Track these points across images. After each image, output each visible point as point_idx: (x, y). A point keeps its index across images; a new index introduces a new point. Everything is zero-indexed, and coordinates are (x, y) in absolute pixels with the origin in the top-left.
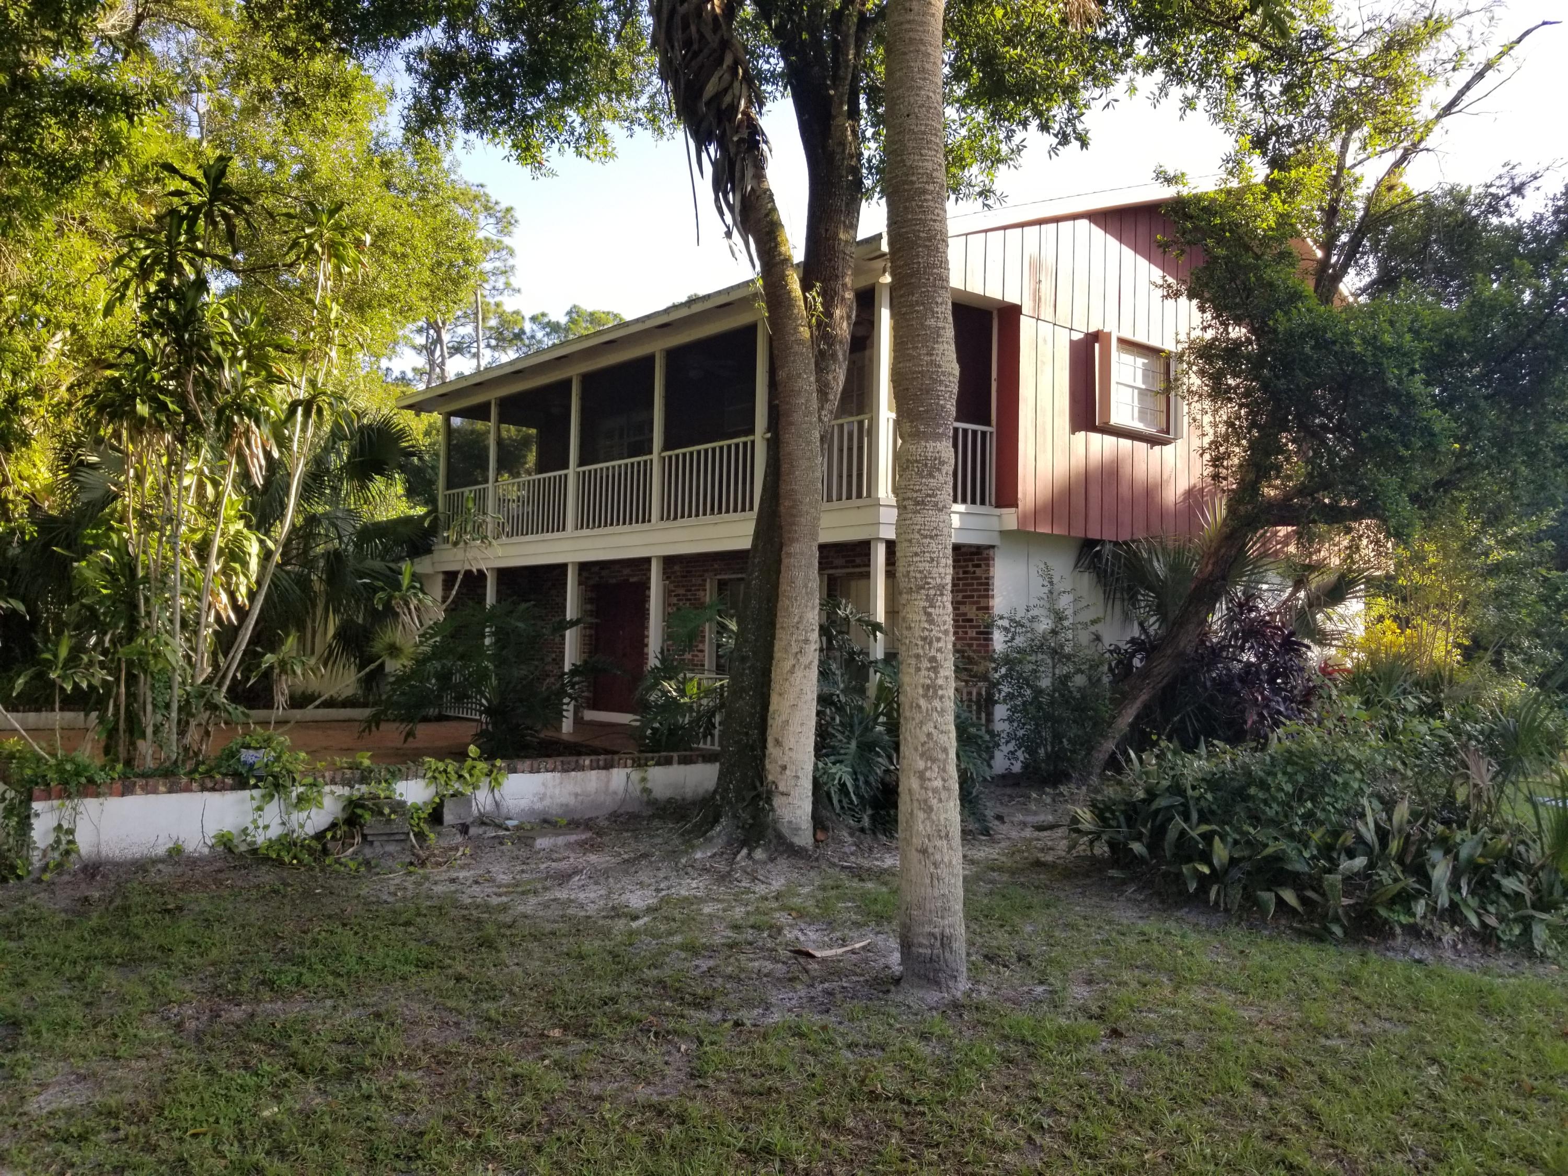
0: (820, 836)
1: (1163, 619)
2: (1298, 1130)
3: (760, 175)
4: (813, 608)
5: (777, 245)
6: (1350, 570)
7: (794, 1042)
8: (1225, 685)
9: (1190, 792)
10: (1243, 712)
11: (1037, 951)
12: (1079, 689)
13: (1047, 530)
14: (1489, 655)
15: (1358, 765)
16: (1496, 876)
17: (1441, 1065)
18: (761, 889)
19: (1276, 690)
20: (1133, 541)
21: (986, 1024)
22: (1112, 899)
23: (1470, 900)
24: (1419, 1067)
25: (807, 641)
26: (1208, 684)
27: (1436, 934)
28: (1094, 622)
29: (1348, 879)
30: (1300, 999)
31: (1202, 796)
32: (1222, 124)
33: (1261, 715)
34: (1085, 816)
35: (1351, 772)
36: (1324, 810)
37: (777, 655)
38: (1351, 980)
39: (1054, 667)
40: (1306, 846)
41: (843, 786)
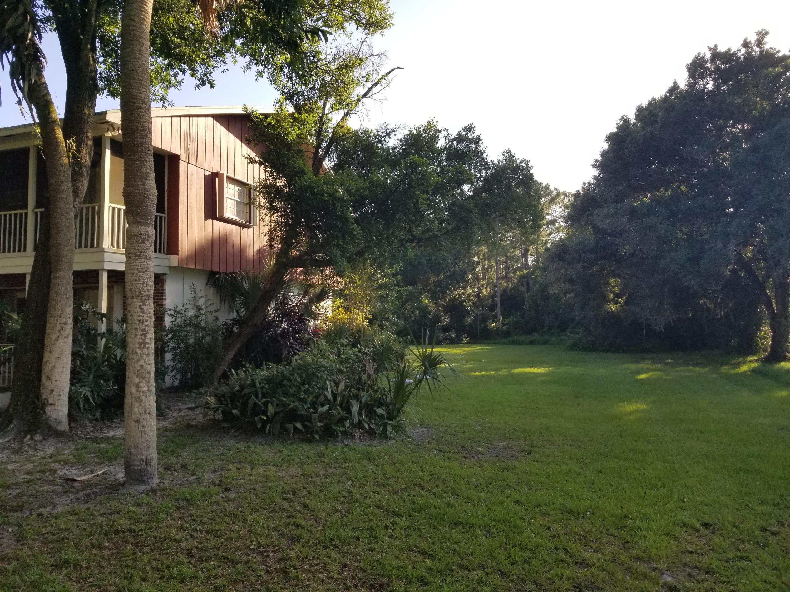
0: (73, 424)
1: (247, 309)
2: (300, 512)
3: (40, 74)
4: (70, 306)
5: (49, 113)
6: (326, 287)
7: (73, 517)
8: (274, 339)
9: (258, 385)
10: (282, 349)
11: (190, 462)
12: (208, 343)
13: (193, 267)
14: (378, 322)
15: (326, 368)
16: (375, 408)
17: (352, 481)
18: (41, 454)
19: (295, 340)
20: (234, 273)
21: (168, 496)
22: (224, 437)
23: (366, 419)
24: (344, 483)
25: (66, 323)
26: (267, 338)
27: (353, 434)
28: (215, 311)
29: (321, 415)
30: (302, 465)
31: (263, 387)
32: (274, 86)
33: (289, 352)
34: (212, 400)
35: (324, 371)
36: (313, 388)
37: (48, 331)
38: (321, 455)
39: (196, 333)
40: (306, 404)
41: (86, 398)
